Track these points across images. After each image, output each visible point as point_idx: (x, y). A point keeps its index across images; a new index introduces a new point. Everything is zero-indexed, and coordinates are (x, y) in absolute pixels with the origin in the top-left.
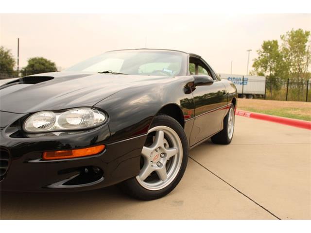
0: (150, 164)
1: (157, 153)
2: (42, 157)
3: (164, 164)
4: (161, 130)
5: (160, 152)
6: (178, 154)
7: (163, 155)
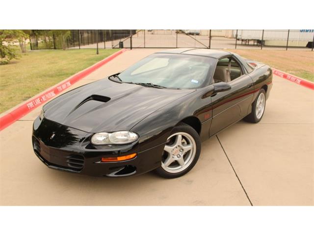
0: (171, 156)
1: (176, 149)
2: (101, 160)
3: (182, 156)
4: (180, 135)
5: (178, 148)
6: (193, 149)
7: (181, 150)
